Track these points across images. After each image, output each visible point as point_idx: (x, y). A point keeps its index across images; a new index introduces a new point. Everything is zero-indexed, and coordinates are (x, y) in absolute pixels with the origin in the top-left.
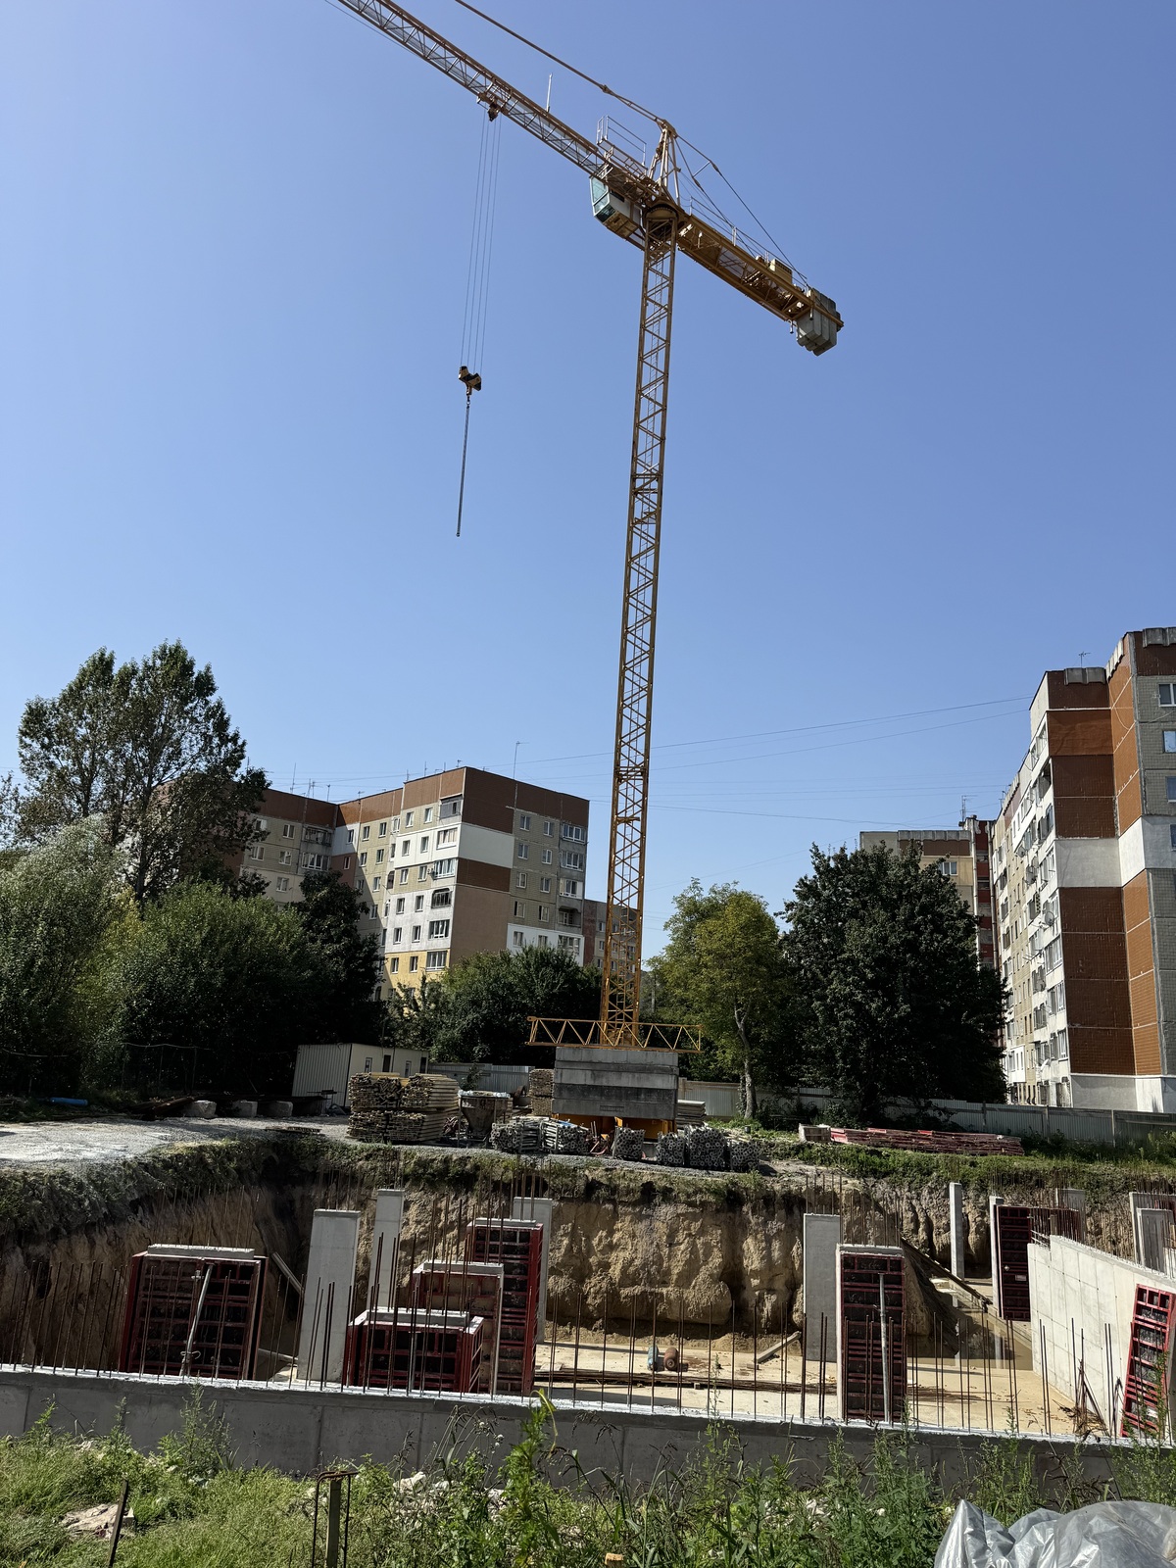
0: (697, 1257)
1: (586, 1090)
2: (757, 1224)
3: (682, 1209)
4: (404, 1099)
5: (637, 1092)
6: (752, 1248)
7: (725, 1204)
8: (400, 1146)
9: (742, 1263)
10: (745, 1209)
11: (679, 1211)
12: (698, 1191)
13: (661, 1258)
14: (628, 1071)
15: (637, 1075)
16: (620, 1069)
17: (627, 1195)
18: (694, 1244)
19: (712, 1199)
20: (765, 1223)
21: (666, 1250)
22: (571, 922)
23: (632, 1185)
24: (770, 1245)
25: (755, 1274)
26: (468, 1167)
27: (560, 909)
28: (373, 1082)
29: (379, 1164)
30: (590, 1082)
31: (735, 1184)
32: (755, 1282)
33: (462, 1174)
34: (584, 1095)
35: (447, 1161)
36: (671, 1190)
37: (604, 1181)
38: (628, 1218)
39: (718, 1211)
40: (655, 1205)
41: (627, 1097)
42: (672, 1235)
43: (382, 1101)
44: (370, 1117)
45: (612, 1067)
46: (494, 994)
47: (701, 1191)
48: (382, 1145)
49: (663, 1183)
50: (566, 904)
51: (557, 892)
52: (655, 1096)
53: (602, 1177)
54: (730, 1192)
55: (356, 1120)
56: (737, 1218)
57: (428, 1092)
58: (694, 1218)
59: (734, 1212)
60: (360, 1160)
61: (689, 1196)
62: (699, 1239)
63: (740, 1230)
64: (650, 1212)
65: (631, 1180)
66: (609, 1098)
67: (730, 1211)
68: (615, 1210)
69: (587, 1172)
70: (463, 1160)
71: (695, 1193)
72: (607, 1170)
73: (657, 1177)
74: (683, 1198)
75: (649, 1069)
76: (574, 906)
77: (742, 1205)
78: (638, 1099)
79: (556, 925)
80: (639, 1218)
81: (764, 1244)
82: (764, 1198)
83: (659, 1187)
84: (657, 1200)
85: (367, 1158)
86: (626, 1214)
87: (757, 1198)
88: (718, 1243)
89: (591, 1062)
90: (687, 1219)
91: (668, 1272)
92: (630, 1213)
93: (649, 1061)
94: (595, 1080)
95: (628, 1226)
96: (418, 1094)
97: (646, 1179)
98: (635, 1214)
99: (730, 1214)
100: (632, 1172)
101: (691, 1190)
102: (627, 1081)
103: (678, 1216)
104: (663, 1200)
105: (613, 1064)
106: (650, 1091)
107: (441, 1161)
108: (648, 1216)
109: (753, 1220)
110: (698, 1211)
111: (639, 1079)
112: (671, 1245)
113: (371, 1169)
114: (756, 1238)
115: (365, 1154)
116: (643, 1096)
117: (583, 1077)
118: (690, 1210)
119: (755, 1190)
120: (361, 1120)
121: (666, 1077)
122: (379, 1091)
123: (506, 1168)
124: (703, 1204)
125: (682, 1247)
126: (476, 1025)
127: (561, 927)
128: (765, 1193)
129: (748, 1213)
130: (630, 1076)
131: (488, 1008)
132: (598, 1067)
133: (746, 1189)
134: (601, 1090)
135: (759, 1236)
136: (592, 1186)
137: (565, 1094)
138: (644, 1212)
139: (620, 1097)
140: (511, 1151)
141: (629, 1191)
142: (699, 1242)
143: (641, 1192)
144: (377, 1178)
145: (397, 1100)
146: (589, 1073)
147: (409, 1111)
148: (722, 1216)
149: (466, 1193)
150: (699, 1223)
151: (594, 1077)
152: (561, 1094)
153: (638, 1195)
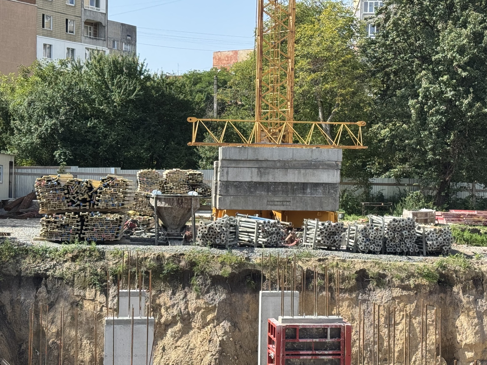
0: (415, 335)
1: (253, 186)
2: (468, 303)
3: (397, 292)
4: (98, 201)
5: (304, 186)
6: (465, 324)
7: (437, 286)
8: (104, 246)
9: (455, 338)
10: (455, 289)
11: (394, 295)
12: (411, 275)
13: (380, 337)
14: (294, 167)
15: (303, 171)
16: (285, 165)
17: (342, 283)
18: (411, 324)
19: (425, 282)
20: (475, 301)
21: (386, 331)
22: (95, 35)
23: (346, 273)
24: (482, 321)
25: (469, 347)
26: (183, 263)
27: (86, 23)
28: (63, 184)
29: (87, 265)
30: (256, 179)
31: (444, 267)
32: (469, 355)
33: (177, 271)
34: (251, 192)
35: (159, 258)
36: (384, 276)
37: (319, 270)
38: (346, 303)
39: (431, 293)
40: (370, 290)
41: (294, 191)
42: (390, 316)
43: (73, 202)
44: (63, 219)
45: (278, 164)
46: (70, 101)
47: (413, 275)
48: (85, 246)
49: (375, 270)
50: (91, 18)
51: (82, 6)
52: (320, 190)
53: (315, 267)
54: (441, 275)
55: (49, 222)
56: (448, 298)
57: (123, 193)
58: (409, 300)
59: (445, 293)
60: (66, 261)
61: (402, 280)
62: (415, 318)
63: (451, 309)
64: (366, 297)
65: (344, 269)
66: (275, 192)
67: (441, 292)
68: (332, 298)
69: (300, 263)
70: (177, 257)
71: (408, 277)
72: (320, 260)
73: (369, 265)
74: (397, 282)
75: (315, 165)
76: (98, 20)
77: (452, 286)
78: (304, 193)
79: (83, 38)
80: (356, 303)
81: (476, 321)
82: (473, 278)
83: (373, 274)
84: (371, 286)
85: (73, 259)
86: (343, 300)
87: (467, 280)
88: (433, 321)
89: (257, 161)
90: (402, 301)
91: (389, 351)
92: (347, 299)
93: (314, 157)
94: (261, 177)
95: (347, 311)
96: (112, 195)
97: (358, 267)
98: (352, 299)
99: (442, 295)
100: (344, 261)
101: (404, 275)
102: (293, 177)
103: (394, 299)
104: (377, 285)
105: (279, 161)
106: (316, 185)
107: (153, 259)
108: (364, 301)
109: (464, 299)
110: (412, 293)
111: (305, 175)
112: (389, 325)
113: (80, 270)
114: (468, 316)
115: (70, 255)
116: (309, 190)
117: (250, 175)
118: (405, 293)
119: (465, 272)
120: (55, 222)
121: (331, 172)
122: (68, 193)
123: (223, 264)
124: (417, 287)
125: (400, 327)
126: (54, 130)
127: (88, 40)
128: (474, 274)
129: (458, 293)
130: (296, 172)
131: (65, 114)
132: (264, 165)
133: (456, 271)
134: (267, 186)
135: (471, 313)
136: (309, 276)
137: (232, 191)
138: (360, 297)
139: (286, 192)
140: (222, 247)
141: (344, 279)
142: (416, 322)
143: (357, 279)
144: (88, 279)
145: (89, 201)
146: (255, 171)
147: (104, 212)
148: (435, 297)
149: (184, 288)
150: (414, 304)
151: (260, 174)
152: (227, 191)
153: (353, 282)
